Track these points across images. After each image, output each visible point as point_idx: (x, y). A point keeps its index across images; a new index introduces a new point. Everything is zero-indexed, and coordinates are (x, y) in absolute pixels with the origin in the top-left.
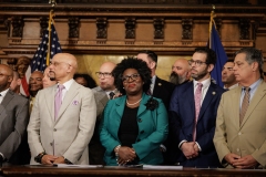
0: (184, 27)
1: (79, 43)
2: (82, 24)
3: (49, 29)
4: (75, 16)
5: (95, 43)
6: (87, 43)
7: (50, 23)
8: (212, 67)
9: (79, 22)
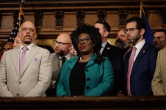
0: (120, 16)
1: (42, 30)
2: (45, 16)
3: (19, 18)
4: (39, 10)
5: (54, 30)
6: (49, 30)
7: (20, 14)
8: (143, 31)
9: (42, 15)
